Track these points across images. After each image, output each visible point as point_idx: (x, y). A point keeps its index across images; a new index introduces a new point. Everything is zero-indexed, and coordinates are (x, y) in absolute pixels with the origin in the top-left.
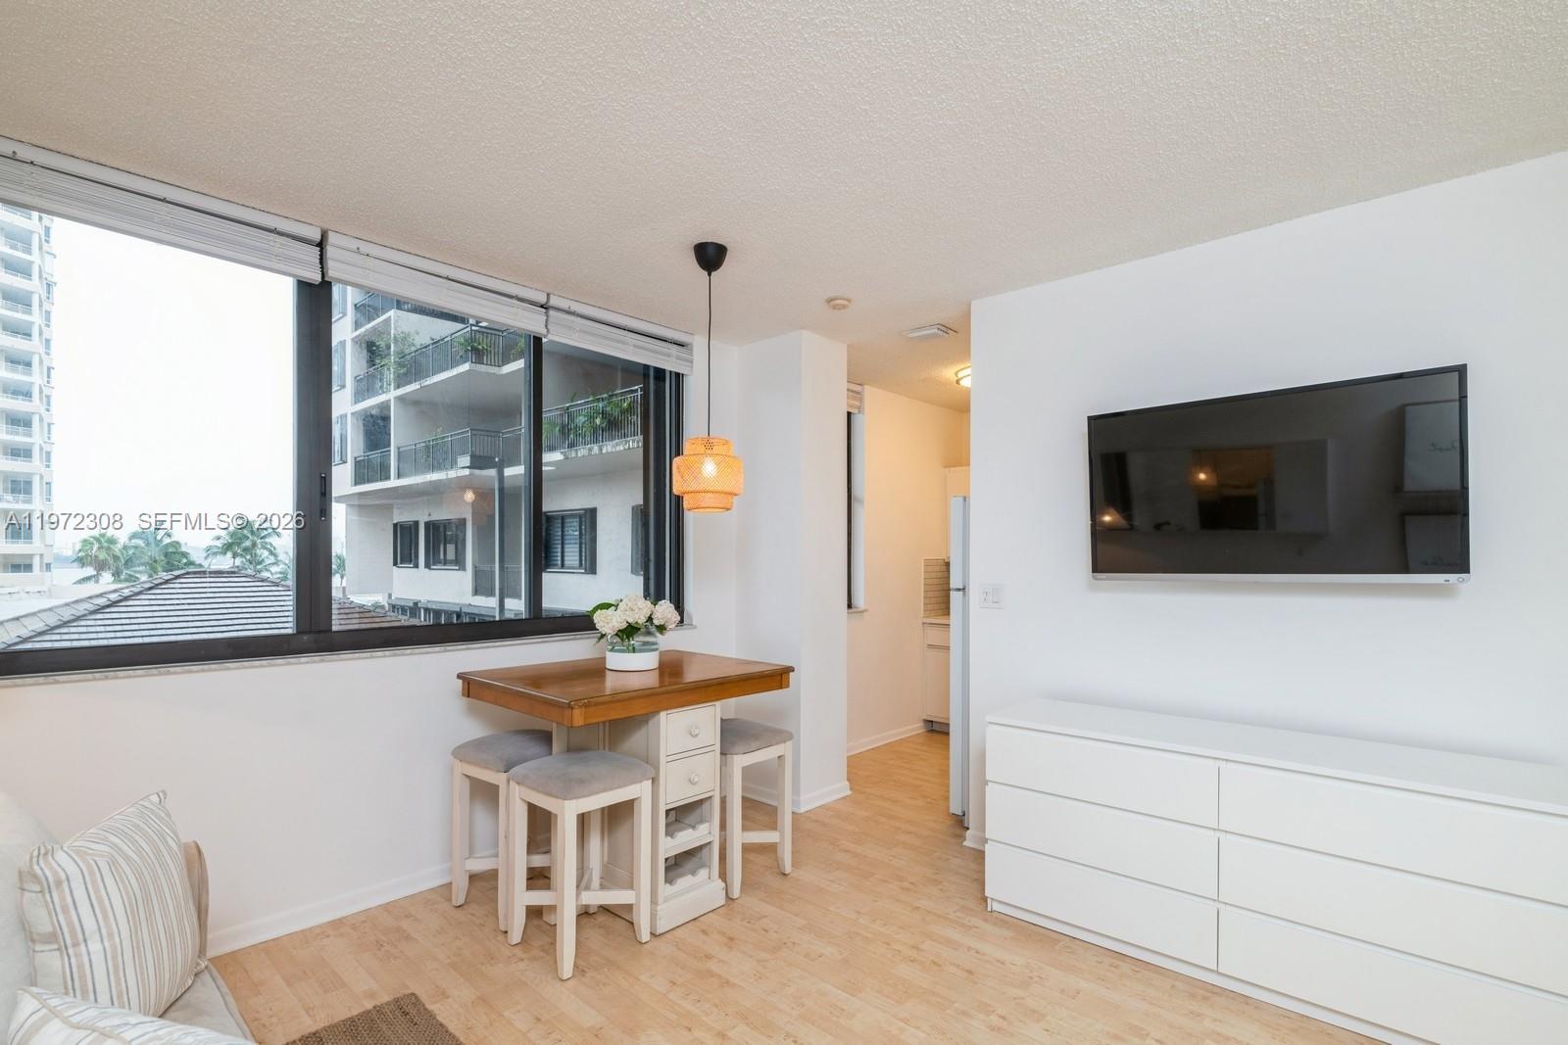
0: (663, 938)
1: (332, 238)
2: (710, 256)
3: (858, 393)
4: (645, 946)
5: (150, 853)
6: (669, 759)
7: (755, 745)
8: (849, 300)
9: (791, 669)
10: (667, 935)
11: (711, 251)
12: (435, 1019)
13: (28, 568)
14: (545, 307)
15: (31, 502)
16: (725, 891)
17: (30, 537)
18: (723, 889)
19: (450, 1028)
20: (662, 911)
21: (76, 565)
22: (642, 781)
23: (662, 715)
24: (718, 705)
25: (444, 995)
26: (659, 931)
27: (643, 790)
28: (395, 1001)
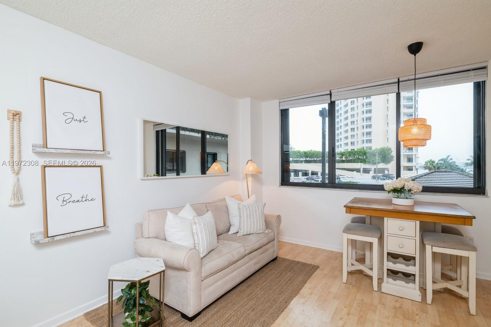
0: (383, 293)
1: (332, 91)
2: (415, 48)
6: (388, 234)
10: (385, 295)
12: (315, 271)
13: (412, 170)
14: (399, 82)
15: (412, 152)
16: (421, 297)
17: (412, 161)
18: (420, 295)
19: (314, 274)
20: (384, 285)
21: (424, 169)
22: (373, 237)
23: (385, 219)
24: (418, 222)
25: (323, 270)
26: (382, 291)
27: (375, 241)
28: (315, 265)
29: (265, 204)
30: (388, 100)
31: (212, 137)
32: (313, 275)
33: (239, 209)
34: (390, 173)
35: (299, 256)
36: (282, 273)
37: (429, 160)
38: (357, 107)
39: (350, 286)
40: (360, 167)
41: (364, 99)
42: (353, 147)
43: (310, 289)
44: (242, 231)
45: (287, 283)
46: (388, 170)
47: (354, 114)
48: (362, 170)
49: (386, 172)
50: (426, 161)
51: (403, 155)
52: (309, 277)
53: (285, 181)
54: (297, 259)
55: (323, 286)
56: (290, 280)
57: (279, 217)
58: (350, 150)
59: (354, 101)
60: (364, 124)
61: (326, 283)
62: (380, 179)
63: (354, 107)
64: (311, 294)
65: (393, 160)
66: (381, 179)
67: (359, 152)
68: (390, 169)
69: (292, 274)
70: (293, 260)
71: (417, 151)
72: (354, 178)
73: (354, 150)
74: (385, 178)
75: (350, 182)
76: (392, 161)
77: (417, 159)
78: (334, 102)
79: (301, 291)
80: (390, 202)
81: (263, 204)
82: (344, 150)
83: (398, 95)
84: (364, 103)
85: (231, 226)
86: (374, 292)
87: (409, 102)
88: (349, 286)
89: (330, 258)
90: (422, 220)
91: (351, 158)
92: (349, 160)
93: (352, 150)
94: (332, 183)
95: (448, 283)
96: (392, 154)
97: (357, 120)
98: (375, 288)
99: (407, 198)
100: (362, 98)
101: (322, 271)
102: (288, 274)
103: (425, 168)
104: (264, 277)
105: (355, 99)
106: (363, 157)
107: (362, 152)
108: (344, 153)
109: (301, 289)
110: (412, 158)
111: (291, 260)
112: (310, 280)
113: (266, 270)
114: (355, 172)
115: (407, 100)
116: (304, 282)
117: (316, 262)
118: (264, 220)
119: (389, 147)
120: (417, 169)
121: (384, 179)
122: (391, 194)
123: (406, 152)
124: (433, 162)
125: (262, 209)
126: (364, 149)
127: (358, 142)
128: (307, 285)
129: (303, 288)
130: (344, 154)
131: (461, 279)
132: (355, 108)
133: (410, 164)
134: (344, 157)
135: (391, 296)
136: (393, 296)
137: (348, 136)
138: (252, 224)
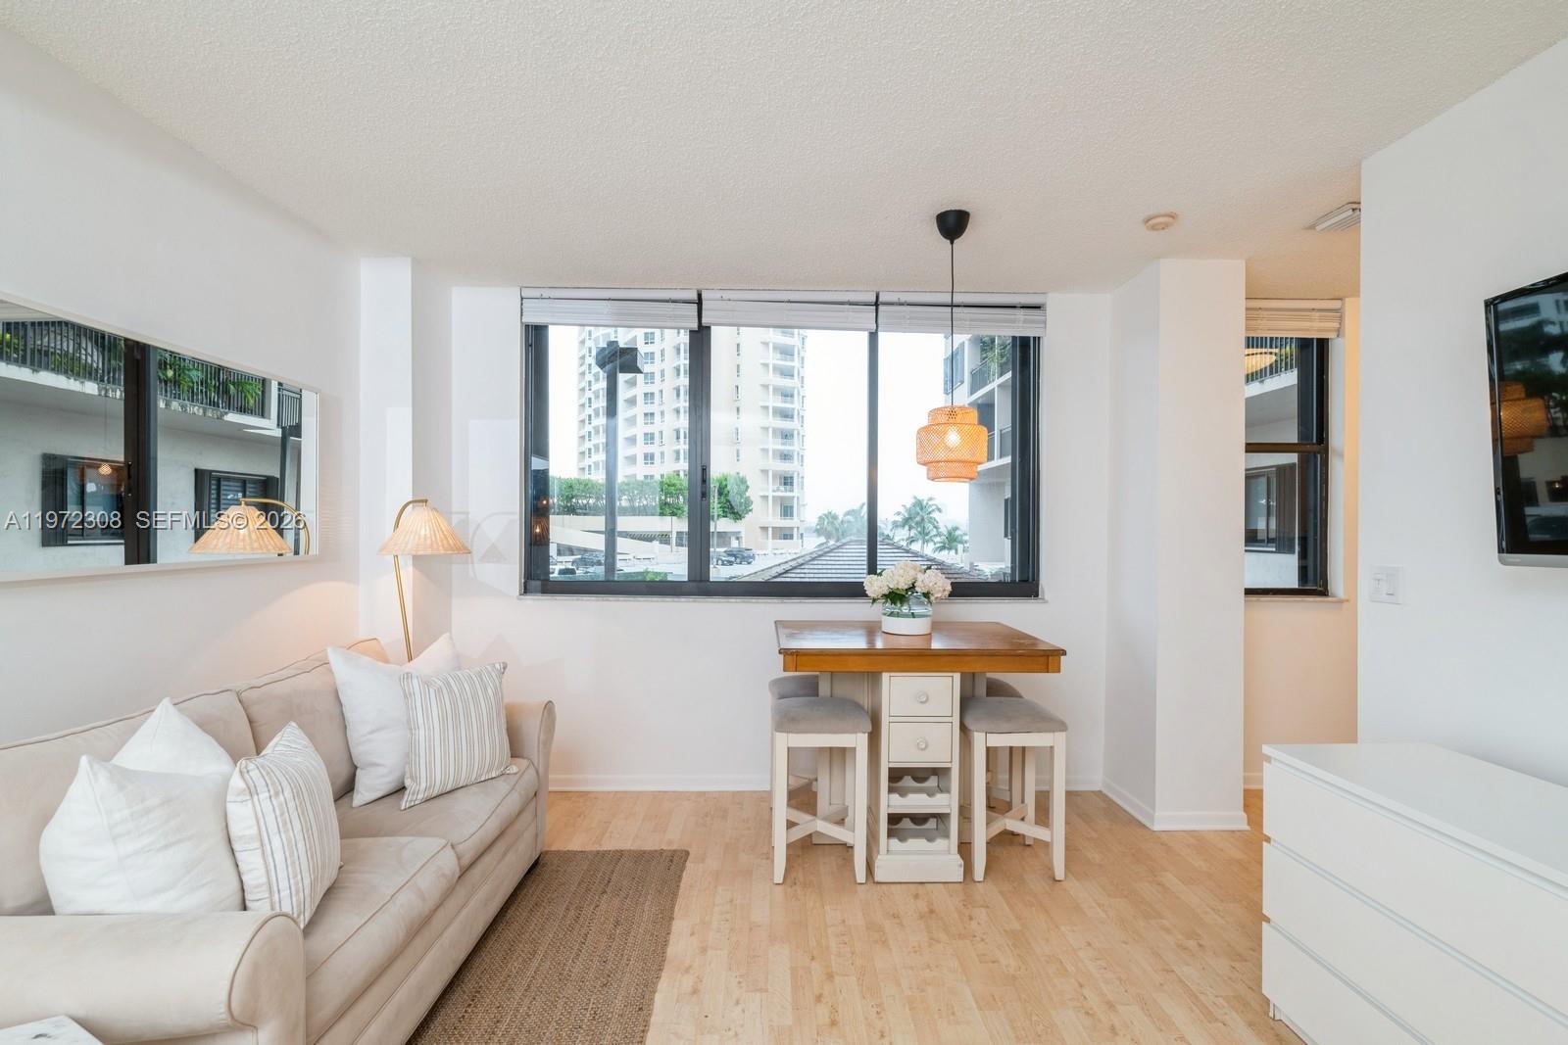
0: (879, 886)
1: (704, 295)
2: (953, 224)
3: (1336, 311)
4: (858, 886)
5: (469, 693)
6: (892, 719)
7: (1005, 726)
8: (1173, 216)
9: (1064, 653)
10: (884, 887)
11: (951, 220)
12: (682, 871)
13: (791, 537)
14: (877, 304)
15: (793, 491)
16: (962, 869)
17: (792, 515)
18: (961, 866)
19: (683, 881)
20: (881, 861)
21: (815, 534)
22: (856, 733)
23: (885, 676)
24: (957, 676)
25: (703, 860)
26: (877, 879)
27: (859, 741)
28: (675, 851)
29: (504, 668)
30: (738, 345)
31: (114, 391)
32: (682, 885)
33: (406, 697)
34: (744, 546)
35: (612, 832)
36: (580, 908)
37: (826, 512)
38: (663, 351)
39: (796, 891)
40: (669, 530)
41: (679, 333)
42: (650, 470)
43: (693, 934)
44: (423, 785)
45: (611, 937)
46: (738, 538)
47: (653, 373)
48: (674, 536)
49: (735, 544)
50: (820, 515)
51: (773, 497)
52: (674, 895)
53: (537, 577)
54: (610, 845)
55: (728, 913)
56: (617, 923)
57: (549, 707)
58: (640, 478)
59: (653, 333)
60: (678, 405)
61: (731, 901)
62: (720, 562)
63: (653, 353)
64: (704, 950)
65: (750, 510)
66: (723, 561)
67: (669, 486)
68: (743, 535)
69: (616, 902)
70: (598, 852)
71: (802, 488)
72: (653, 562)
73: (652, 477)
74: (733, 559)
75: (647, 572)
76: (747, 513)
77: (802, 509)
78: (709, 328)
79: (671, 951)
80: (872, 629)
81: (497, 666)
82: (626, 476)
83: (873, 338)
84: (679, 344)
85: (358, 772)
86: (859, 887)
87: (786, 360)
88: (794, 888)
89: (707, 816)
90: (966, 669)
91: (645, 503)
92: (639, 506)
93: (646, 477)
94: (701, 581)
95: (1007, 817)
96: (747, 494)
97: (661, 391)
98: (861, 876)
99: (913, 615)
100: (676, 331)
101: (701, 865)
102: (603, 906)
103: (819, 532)
104: (520, 942)
105: (657, 332)
106: (678, 498)
107: (674, 485)
108: (626, 484)
109: (666, 943)
110: (792, 507)
111: (591, 851)
112: (680, 902)
113: (519, 913)
114: (656, 543)
115: (781, 353)
116: (666, 918)
117: (671, 838)
118: (504, 726)
119: (741, 475)
120: (802, 535)
121: (731, 563)
122: (879, 607)
123: (778, 490)
124: (835, 517)
125: (496, 688)
126: (678, 475)
127: (662, 454)
128: (679, 926)
129: (671, 936)
130: (626, 488)
131: (1023, 802)
132: (656, 355)
133: (786, 523)
134: (625, 497)
135: (898, 886)
136: (903, 885)
137: (635, 436)
138: (464, 748)
